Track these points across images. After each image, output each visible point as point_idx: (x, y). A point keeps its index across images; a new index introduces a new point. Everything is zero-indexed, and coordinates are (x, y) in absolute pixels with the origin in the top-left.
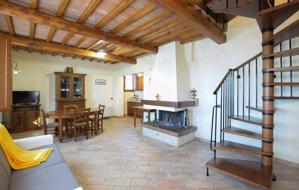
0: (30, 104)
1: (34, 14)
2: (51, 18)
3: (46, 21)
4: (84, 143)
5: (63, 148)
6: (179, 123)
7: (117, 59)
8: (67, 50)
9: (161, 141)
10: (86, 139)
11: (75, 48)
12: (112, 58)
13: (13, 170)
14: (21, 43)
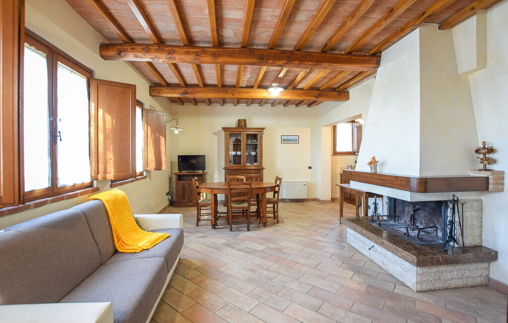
0: (195, 172)
1: (156, 51)
2: (177, 49)
3: (170, 56)
4: (239, 237)
5: (211, 237)
6: (439, 231)
7: (306, 96)
8: (227, 92)
9: (381, 264)
10: (246, 229)
11: (237, 89)
12: (297, 96)
13: (116, 252)
14: (173, 93)
